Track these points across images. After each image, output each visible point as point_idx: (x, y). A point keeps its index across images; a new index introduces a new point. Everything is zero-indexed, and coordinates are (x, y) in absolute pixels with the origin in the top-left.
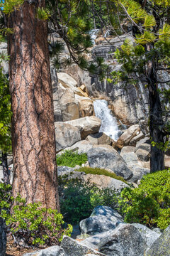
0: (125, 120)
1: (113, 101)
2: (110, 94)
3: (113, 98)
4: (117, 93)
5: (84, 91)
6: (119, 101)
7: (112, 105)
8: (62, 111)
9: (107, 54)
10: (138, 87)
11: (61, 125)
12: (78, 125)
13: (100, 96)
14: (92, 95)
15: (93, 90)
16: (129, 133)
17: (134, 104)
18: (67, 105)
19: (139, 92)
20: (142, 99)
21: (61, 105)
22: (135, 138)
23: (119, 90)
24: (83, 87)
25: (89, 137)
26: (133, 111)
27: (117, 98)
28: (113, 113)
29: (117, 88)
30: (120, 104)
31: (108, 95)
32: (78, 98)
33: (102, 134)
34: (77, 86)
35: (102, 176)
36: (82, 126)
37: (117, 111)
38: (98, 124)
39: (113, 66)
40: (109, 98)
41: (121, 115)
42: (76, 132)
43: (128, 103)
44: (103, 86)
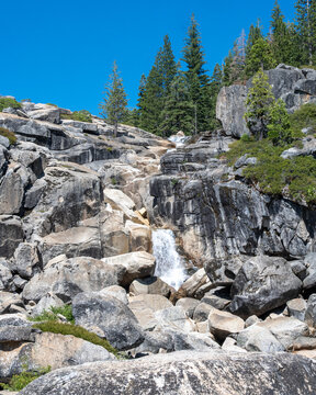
0: (197, 261)
1: (182, 231)
2: (178, 222)
3: (183, 228)
4: (188, 221)
5: (144, 216)
6: (191, 232)
7: (180, 238)
8: (103, 243)
9: (179, 165)
10: (218, 213)
11: (87, 261)
12: (119, 263)
13: (165, 225)
14: (154, 222)
15: (156, 215)
16: (195, 279)
17: (211, 238)
18: (112, 235)
19: (220, 220)
20: (223, 230)
21: (101, 234)
22: (203, 287)
23: (191, 217)
24: (143, 211)
25: (135, 282)
26: (209, 248)
27: (188, 228)
28: (181, 250)
29: (189, 214)
30: (191, 237)
31: (175, 223)
32: (130, 226)
33: (155, 279)
34: (134, 209)
35: (69, 338)
36: (126, 265)
37: (187, 248)
38: (150, 263)
39: (183, 182)
40: (176, 228)
41: (192, 252)
42: (111, 273)
43: (203, 236)
44: (169, 210)
